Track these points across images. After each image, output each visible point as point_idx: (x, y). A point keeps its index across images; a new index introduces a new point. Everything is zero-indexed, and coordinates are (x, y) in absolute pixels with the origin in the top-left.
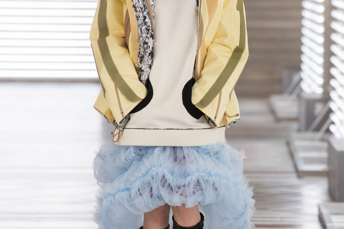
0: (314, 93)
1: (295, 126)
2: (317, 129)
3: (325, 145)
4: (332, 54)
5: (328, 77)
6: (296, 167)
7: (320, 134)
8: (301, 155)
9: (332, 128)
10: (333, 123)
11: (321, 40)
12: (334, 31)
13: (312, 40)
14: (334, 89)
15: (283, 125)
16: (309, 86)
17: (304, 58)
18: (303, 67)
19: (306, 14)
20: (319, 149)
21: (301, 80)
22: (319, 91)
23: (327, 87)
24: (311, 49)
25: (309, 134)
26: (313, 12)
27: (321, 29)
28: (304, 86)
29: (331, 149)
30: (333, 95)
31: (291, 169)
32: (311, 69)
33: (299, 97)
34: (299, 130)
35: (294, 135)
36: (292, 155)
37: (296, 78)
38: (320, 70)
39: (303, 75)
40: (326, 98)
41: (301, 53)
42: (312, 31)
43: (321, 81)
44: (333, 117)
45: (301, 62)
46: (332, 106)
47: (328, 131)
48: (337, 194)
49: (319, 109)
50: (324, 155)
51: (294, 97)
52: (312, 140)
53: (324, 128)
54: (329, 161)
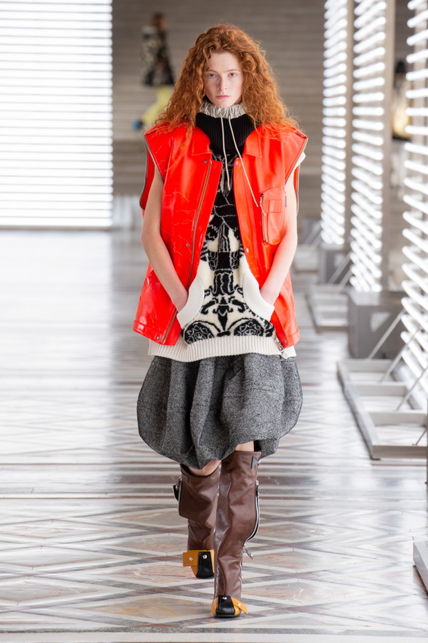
0: (334, 244)
1: (314, 278)
2: (338, 282)
3: (344, 299)
4: (353, 202)
5: (349, 226)
6: (314, 321)
7: (341, 287)
8: (320, 309)
9: (353, 281)
10: (353, 275)
11: (342, 187)
12: (355, 179)
13: (333, 188)
14: (354, 239)
15: (302, 277)
16: (330, 236)
17: (324, 207)
18: (324, 216)
19: (326, 160)
20: (339, 303)
21: (321, 229)
22: (340, 242)
23: (348, 237)
24: (332, 197)
25: (329, 287)
26: (333, 157)
27: (342, 177)
28: (324, 236)
29: (350, 303)
30: (354, 246)
31: (309, 323)
32: (332, 218)
33: (319, 248)
34: (319, 283)
35: (313, 288)
36: (310, 309)
37: (316, 228)
38: (341, 220)
39: (323, 225)
40: (347, 250)
41: (321, 201)
42: (332, 177)
43: (342, 231)
44: (354, 270)
45: (321, 210)
46: (353, 257)
47: (349, 284)
48: (356, 350)
49: (340, 261)
50: (344, 309)
51: (313, 247)
52: (332, 293)
53: (345, 280)
54: (349, 315)
